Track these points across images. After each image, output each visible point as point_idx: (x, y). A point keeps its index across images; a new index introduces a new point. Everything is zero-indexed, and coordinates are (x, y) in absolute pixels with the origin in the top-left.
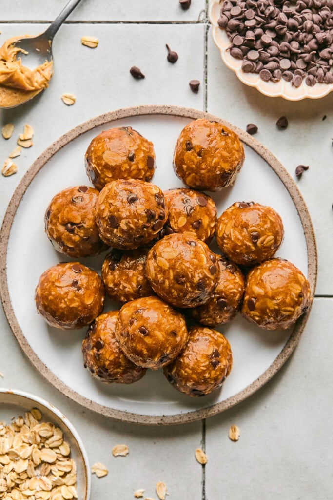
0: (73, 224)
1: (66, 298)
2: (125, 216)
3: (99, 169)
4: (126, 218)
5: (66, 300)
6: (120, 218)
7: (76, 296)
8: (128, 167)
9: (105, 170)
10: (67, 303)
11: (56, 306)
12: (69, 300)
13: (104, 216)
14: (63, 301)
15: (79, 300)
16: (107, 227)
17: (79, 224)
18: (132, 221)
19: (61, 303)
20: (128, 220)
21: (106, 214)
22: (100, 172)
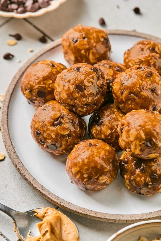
0: (57, 119)
1: (94, 153)
2: (83, 78)
3: (42, 84)
4: (85, 79)
5: (95, 154)
6: (82, 82)
7: (98, 149)
8: (56, 70)
9: (45, 81)
10: (98, 155)
11: (94, 162)
12: (97, 153)
13: (72, 91)
14: (94, 156)
15: (102, 150)
16: (79, 94)
17: (61, 116)
18: (90, 78)
19: (94, 157)
20: (86, 78)
21: (72, 88)
22: (44, 86)
